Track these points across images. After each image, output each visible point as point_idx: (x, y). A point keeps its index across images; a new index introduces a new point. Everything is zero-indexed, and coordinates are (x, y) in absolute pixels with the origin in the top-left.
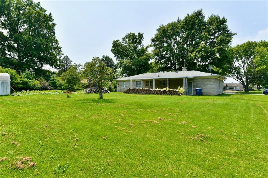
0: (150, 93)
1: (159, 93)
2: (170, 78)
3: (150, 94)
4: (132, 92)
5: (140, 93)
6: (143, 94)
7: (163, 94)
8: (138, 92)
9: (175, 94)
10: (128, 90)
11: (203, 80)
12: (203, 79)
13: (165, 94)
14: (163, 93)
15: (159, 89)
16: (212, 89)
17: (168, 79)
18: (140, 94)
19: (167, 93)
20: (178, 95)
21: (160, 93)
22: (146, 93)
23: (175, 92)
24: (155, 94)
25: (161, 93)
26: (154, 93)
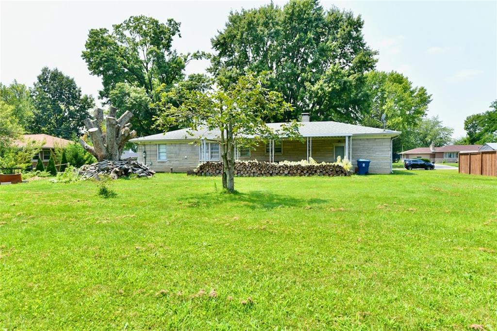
0: (271, 172)
1: (295, 171)
2: (313, 136)
3: (271, 175)
4: (218, 171)
5: (242, 172)
6: (252, 174)
7: (308, 174)
8: (236, 172)
9: (337, 172)
10: (202, 168)
11: (367, 142)
12: (367, 139)
13: (313, 174)
14: (307, 172)
15: (293, 164)
16: (386, 161)
17: (309, 138)
18: (242, 176)
19: (318, 171)
20: (346, 175)
21: (299, 171)
22: (259, 172)
23: (338, 169)
24: (286, 175)
25: (302, 172)
26: (281, 172)
